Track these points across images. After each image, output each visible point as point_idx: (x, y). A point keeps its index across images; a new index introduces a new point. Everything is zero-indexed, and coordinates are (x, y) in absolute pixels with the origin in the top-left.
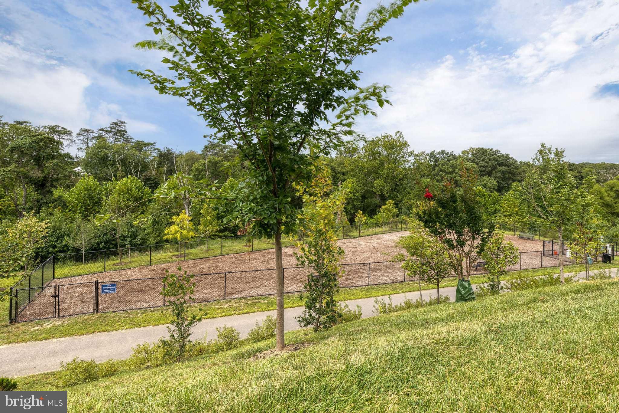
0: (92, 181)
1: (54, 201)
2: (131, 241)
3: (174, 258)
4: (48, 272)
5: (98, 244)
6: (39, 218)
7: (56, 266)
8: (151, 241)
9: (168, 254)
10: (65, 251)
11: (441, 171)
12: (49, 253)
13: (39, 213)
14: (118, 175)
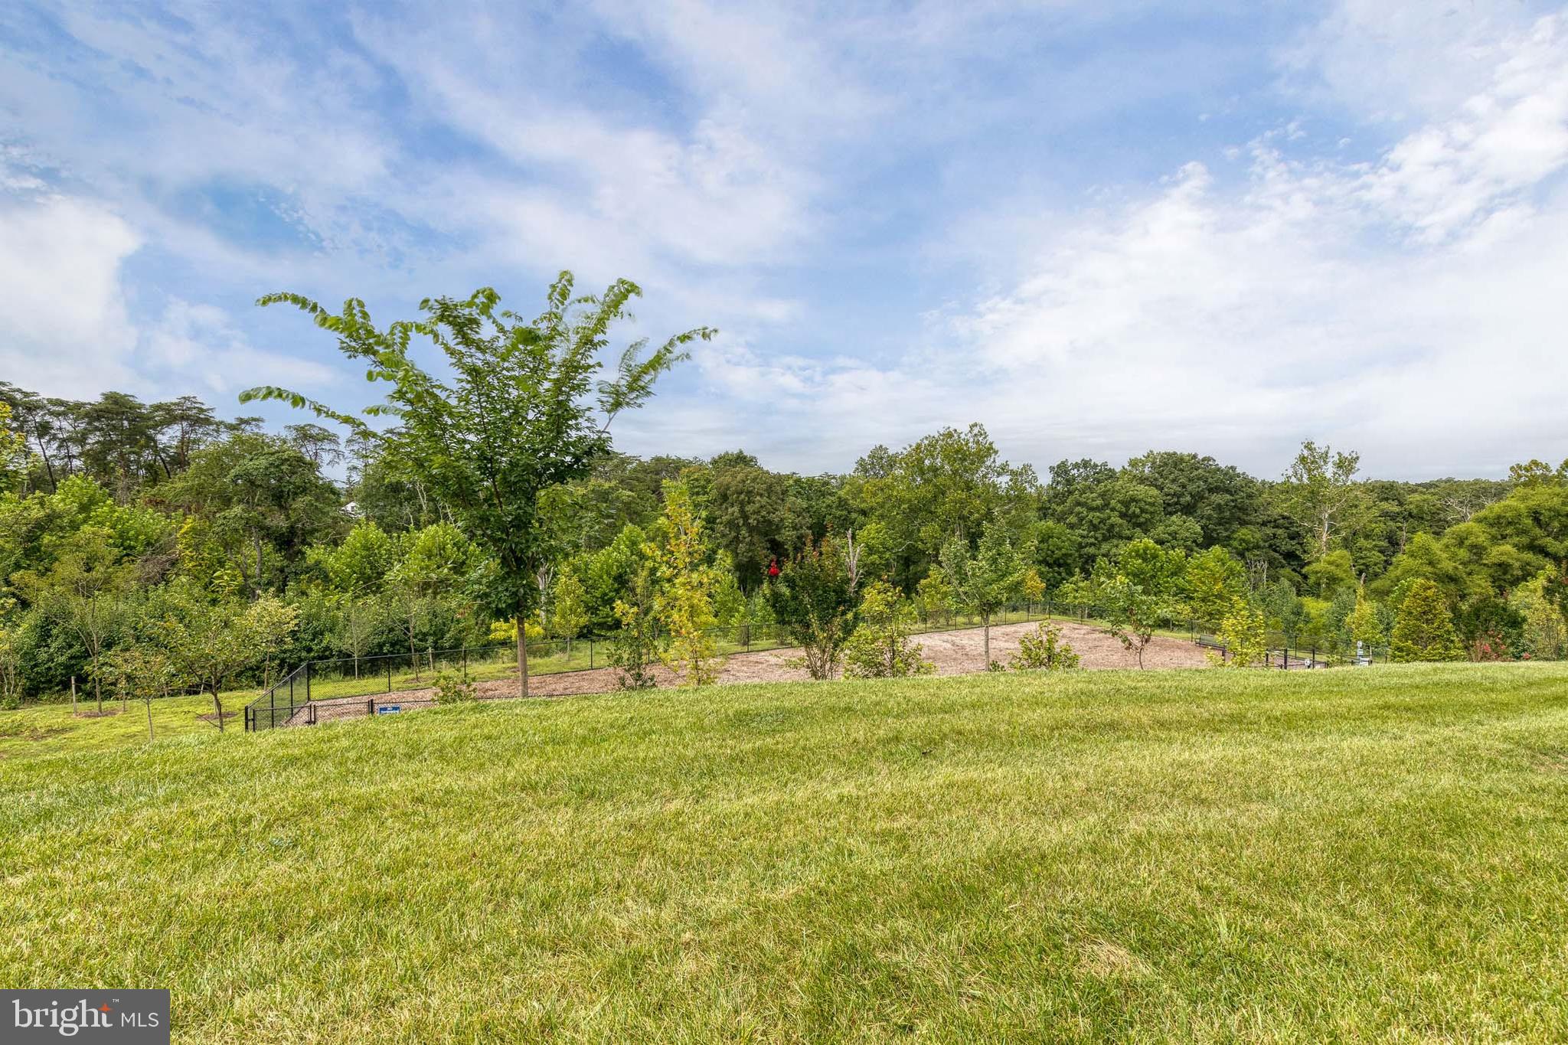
0: (375, 533)
1: (308, 570)
2: (436, 642)
3: (508, 673)
4: (300, 691)
5: (381, 646)
6: (284, 601)
7: (312, 681)
8: (470, 642)
9: (499, 666)
10: (327, 658)
11: (1079, 504)
12: (301, 660)
13: (283, 591)
14: (422, 519)
